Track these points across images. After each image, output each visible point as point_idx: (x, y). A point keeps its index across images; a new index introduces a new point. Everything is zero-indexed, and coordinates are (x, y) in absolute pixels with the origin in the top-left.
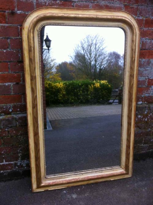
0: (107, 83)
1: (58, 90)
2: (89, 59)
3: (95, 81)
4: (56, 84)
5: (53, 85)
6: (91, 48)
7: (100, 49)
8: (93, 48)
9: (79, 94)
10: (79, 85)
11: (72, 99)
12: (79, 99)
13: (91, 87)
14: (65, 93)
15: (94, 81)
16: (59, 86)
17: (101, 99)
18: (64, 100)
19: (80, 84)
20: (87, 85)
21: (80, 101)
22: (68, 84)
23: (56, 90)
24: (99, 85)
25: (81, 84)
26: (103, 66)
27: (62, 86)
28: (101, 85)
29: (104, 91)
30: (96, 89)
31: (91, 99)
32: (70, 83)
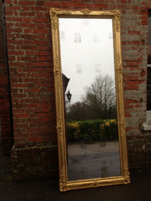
0: (116, 122)
1: (74, 130)
2: (100, 99)
3: (105, 121)
4: (71, 124)
5: (69, 126)
6: (101, 89)
7: (109, 90)
8: (103, 90)
9: (92, 132)
10: (91, 124)
11: (86, 137)
12: (92, 137)
13: (102, 125)
14: (80, 132)
16: (74, 126)
17: (112, 136)
18: (79, 138)
20: (98, 124)
22: (82, 124)
23: (71, 129)
24: (109, 124)
25: (93, 123)
26: (112, 105)
27: (77, 126)
28: (110, 124)
29: (114, 129)
30: (106, 127)
31: (103, 136)
32: (83, 122)
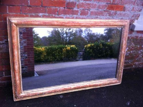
0: (75, 47)
1: (41, 53)
5: (37, 49)
9: (56, 54)
11: (51, 58)
12: (55, 58)
13: (64, 49)
14: (46, 54)
15: (66, 45)
17: (71, 58)
18: (45, 60)
19: (57, 48)
21: (56, 60)
22: (48, 48)
23: (39, 52)
24: (69, 48)
27: (43, 50)
28: (71, 48)
29: (73, 52)
30: (67, 51)
31: (64, 58)
